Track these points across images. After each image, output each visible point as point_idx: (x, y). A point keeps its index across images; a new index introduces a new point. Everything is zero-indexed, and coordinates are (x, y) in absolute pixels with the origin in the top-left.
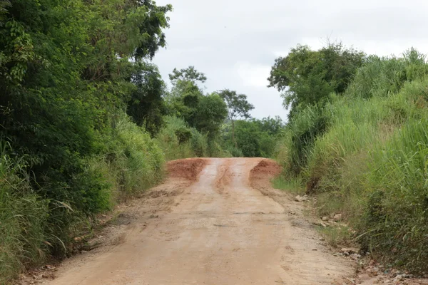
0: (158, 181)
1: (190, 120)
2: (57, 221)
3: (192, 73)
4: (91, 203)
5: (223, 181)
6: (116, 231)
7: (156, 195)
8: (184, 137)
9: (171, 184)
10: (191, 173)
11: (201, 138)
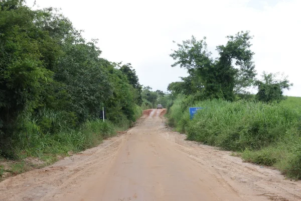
0: (141, 116)
1: (148, 100)
2: (130, 123)
3: (149, 87)
4: (134, 121)
5: (155, 115)
6: (137, 124)
7: (141, 119)
8: (147, 104)
9: (144, 116)
10: (148, 113)
11: (151, 104)
